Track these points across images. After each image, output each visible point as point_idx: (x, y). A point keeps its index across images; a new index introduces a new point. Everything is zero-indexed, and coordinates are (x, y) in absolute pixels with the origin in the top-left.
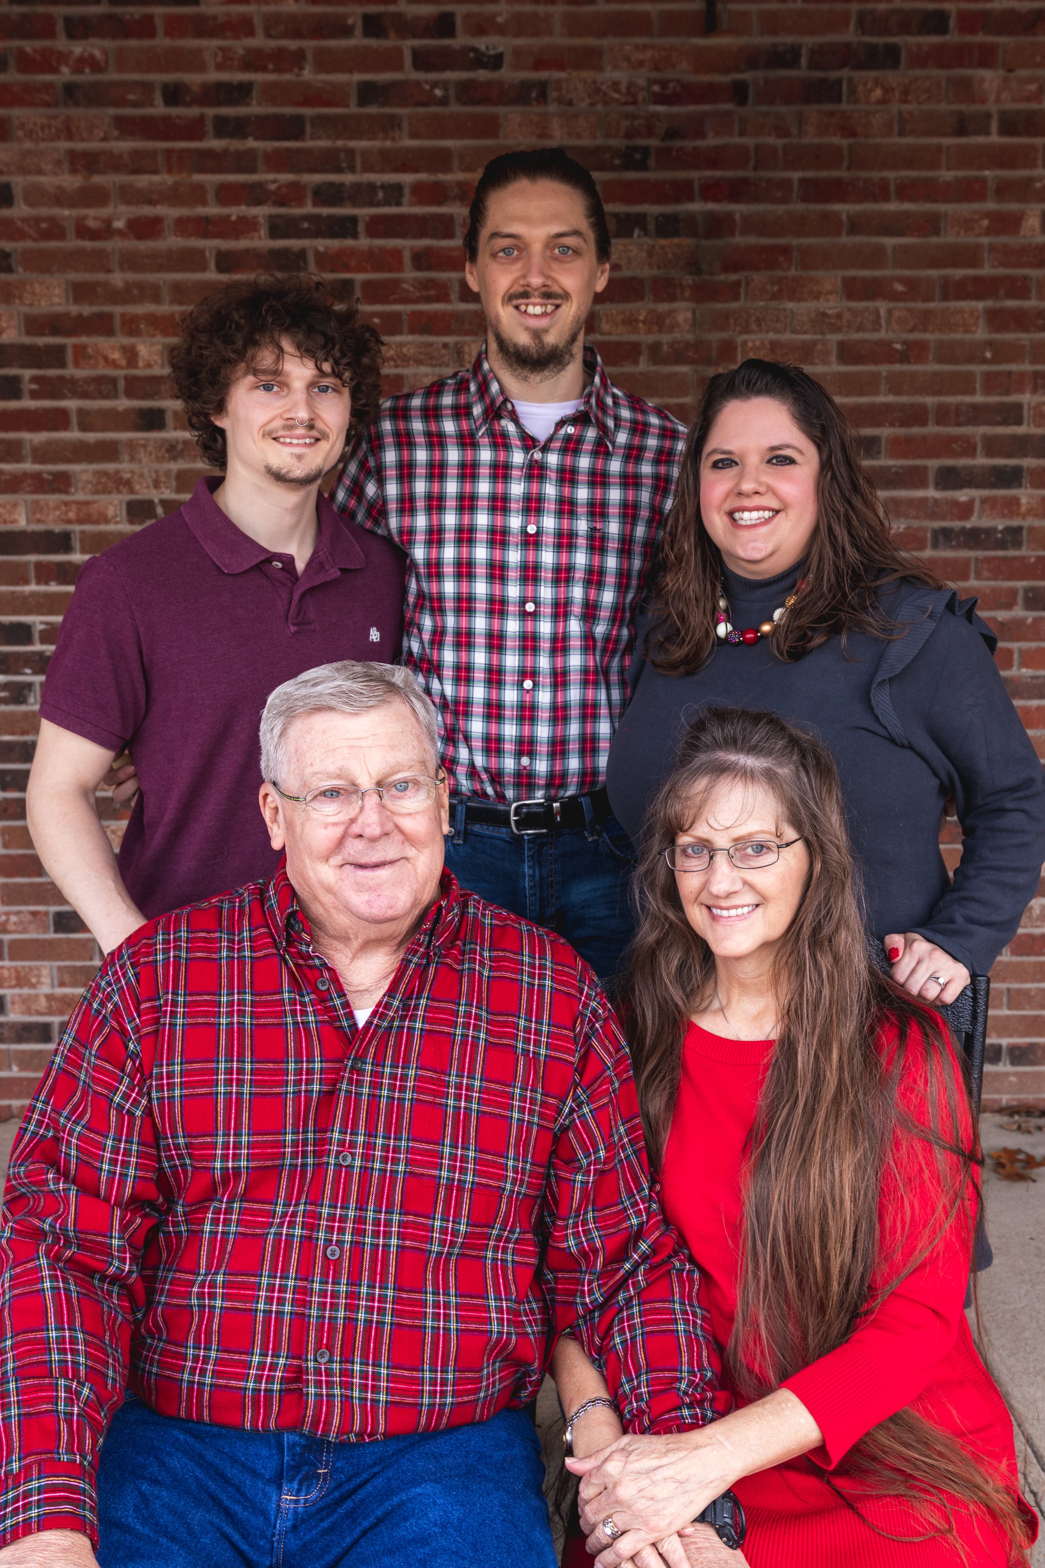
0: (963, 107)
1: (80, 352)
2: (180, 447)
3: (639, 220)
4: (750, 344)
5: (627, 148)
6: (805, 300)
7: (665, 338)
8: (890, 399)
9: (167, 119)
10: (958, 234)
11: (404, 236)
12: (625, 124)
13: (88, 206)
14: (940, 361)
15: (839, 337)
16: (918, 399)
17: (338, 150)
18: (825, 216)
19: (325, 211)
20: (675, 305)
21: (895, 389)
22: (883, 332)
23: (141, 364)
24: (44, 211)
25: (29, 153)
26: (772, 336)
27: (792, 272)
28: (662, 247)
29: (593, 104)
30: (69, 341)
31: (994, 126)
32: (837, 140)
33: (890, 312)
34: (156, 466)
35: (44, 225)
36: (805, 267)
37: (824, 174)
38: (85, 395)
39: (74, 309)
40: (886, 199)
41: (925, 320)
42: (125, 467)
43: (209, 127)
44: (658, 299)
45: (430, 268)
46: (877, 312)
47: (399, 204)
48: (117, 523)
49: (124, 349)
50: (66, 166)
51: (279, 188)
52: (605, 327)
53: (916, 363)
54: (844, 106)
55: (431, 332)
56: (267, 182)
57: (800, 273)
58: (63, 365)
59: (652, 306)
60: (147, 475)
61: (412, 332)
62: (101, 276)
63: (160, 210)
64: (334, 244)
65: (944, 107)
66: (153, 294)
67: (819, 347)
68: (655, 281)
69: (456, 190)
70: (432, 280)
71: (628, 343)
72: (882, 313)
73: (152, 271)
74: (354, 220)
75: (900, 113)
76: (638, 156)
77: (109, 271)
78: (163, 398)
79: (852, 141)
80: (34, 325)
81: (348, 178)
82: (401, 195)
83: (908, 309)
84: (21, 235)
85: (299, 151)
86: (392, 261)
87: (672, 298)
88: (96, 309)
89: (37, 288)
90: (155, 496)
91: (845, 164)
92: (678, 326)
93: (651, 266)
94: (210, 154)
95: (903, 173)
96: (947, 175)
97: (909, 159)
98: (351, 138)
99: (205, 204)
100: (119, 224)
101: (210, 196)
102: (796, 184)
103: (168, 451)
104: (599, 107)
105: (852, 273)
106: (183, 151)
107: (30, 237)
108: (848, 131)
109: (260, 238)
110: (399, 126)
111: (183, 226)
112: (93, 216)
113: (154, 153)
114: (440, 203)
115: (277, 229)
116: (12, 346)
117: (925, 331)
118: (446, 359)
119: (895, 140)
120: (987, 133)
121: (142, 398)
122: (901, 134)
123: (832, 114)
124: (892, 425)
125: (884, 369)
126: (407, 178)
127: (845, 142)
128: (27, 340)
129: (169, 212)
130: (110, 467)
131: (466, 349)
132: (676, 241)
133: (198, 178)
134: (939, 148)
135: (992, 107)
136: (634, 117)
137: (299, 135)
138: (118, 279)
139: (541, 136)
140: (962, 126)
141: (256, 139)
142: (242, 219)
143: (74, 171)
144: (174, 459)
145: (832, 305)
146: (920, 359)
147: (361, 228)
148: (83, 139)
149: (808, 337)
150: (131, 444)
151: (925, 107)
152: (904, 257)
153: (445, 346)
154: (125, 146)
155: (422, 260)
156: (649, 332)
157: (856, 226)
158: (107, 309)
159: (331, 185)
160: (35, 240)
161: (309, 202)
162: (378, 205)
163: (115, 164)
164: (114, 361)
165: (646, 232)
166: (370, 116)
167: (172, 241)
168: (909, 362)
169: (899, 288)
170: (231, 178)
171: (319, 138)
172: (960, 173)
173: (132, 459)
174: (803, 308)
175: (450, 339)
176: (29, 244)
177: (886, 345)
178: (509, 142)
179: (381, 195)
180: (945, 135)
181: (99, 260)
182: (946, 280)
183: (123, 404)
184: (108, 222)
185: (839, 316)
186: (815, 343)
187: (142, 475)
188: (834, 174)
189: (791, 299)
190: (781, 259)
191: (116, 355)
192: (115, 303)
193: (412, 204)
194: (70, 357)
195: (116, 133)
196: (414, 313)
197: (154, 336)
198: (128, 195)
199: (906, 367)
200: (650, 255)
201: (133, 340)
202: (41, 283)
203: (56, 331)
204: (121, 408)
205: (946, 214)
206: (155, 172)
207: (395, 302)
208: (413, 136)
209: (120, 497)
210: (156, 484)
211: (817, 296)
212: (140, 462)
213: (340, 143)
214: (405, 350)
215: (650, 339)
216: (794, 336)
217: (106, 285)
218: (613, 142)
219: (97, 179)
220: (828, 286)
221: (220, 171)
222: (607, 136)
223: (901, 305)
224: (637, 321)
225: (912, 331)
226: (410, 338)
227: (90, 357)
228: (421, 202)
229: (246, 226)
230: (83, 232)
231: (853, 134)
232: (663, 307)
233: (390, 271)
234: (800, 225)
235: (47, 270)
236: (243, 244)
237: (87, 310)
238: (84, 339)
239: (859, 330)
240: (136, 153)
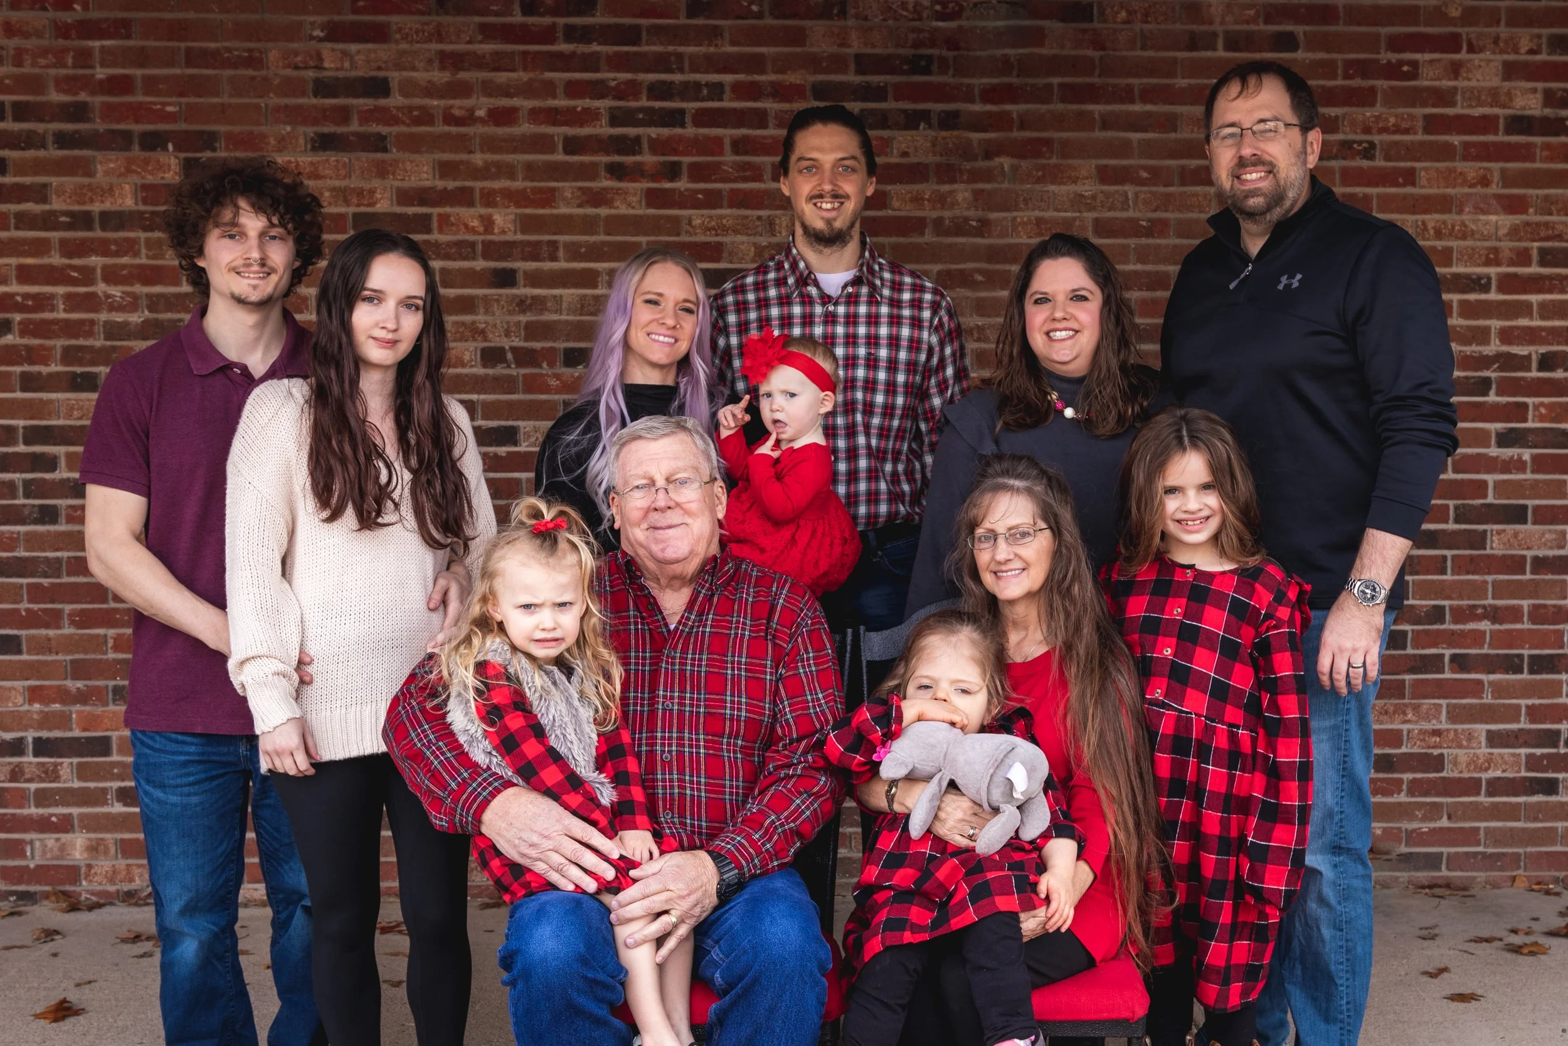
0: (1194, 27)
1: (444, 220)
2: (529, 301)
3: (925, 116)
4: (1019, 220)
5: (914, 56)
6: (1064, 184)
7: (947, 214)
8: (1139, 267)
9: (524, 26)
10: (1192, 131)
11: (724, 126)
12: (912, 36)
13: (455, 98)
14: (1180, 236)
15: (1095, 215)
16: (1162, 268)
17: (669, 54)
18: (1081, 114)
19: (658, 104)
20: (955, 186)
21: (1142, 260)
22: (1131, 210)
23: (496, 231)
24: (417, 101)
25: (405, 52)
26: (1037, 213)
27: (1054, 161)
28: (944, 138)
29: (884, 20)
30: (435, 211)
31: (1220, 43)
32: (1090, 52)
33: (1137, 195)
34: (508, 318)
35: (415, 113)
36: (1064, 156)
37: (1079, 80)
38: (448, 257)
39: (440, 184)
40: (1132, 102)
41: (1166, 202)
42: (480, 318)
43: (560, 34)
44: (941, 181)
45: (746, 153)
46: (1126, 194)
47: (721, 100)
48: (472, 366)
49: (481, 217)
50: (436, 64)
51: (619, 85)
52: (896, 204)
53: (1159, 237)
54: (1096, 25)
55: (747, 207)
56: (608, 80)
57: (1060, 161)
58: (429, 231)
59: (936, 187)
60: (499, 326)
61: (730, 206)
62: (464, 157)
63: (516, 102)
64: (665, 132)
65: (1178, 26)
66: (509, 172)
67: (1077, 223)
68: (938, 166)
69: (769, 89)
70: (748, 163)
71: (915, 218)
72: (1130, 195)
73: (508, 152)
74: (682, 112)
75: (1142, 30)
76: (923, 63)
77: (470, 152)
78: (515, 260)
79: (1102, 53)
80: (405, 197)
81: (677, 77)
82: (722, 92)
83: (1151, 193)
84: (396, 121)
85: (636, 54)
86: (713, 146)
87: (953, 181)
88: (458, 184)
89: (408, 166)
90: (506, 344)
91: (1097, 72)
92: (958, 204)
93: (935, 155)
94: (560, 55)
95: (1145, 80)
96: (1182, 82)
97: (1151, 69)
98: (681, 45)
99: (554, 97)
100: (481, 113)
101: (560, 90)
102: (1056, 87)
103: (518, 305)
104: (890, 22)
105: (1105, 162)
106: (536, 53)
107: (404, 123)
108: (1099, 45)
109: (601, 126)
110: (721, 35)
111: (535, 115)
112: (458, 106)
113: (513, 53)
114: (755, 100)
115: (616, 119)
116: (385, 214)
117: (1166, 211)
118: (760, 229)
119: (1139, 53)
120: (1215, 49)
121: (496, 260)
122: (1143, 48)
123: (1085, 31)
124: (1140, 289)
125: (1132, 242)
126: (728, 78)
127: (1097, 54)
128: (398, 210)
129: (525, 104)
130: (468, 318)
131: (777, 221)
132: (955, 133)
133: (549, 75)
134: (1175, 60)
135: (1218, 28)
136: (920, 31)
137: (636, 41)
138: (478, 159)
139: (842, 45)
140: (1193, 43)
141: (600, 44)
142: (586, 110)
143: (443, 68)
144: (523, 312)
145: (1088, 188)
146: (1162, 234)
147: (688, 119)
148: (451, 42)
149: (1069, 214)
150: (486, 299)
151: (1163, 27)
152: (1148, 150)
153: (759, 218)
154: (488, 47)
155: (739, 146)
156: (934, 208)
157: (1107, 123)
158: (468, 184)
159: (664, 82)
160: (408, 125)
161: (644, 98)
162: (703, 100)
163: (479, 62)
164: (473, 227)
165: (930, 126)
166: (697, 26)
167: (526, 128)
168: (1153, 237)
169: (1145, 175)
170: (578, 76)
171: (654, 44)
172: (1193, 81)
173: (487, 312)
174: (1062, 190)
175: (764, 213)
176: (403, 129)
177: (1134, 221)
178: (814, 50)
179: (705, 92)
180: (1179, 50)
181: (462, 143)
182: (1183, 168)
183: (480, 264)
184: (471, 111)
185: (1094, 197)
186: (1074, 219)
187: (495, 326)
188: (1088, 80)
189: (1052, 183)
190: (1045, 149)
191: (475, 223)
192: (475, 179)
193: (731, 100)
194: (435, 225)
195: (480, 37)
196: (732, 190)
197: (508, 207)
198: (490, 90)
199: (1151, 241)
200: (934, 145)
201: (490, 210)
202: (412, 162)
203: (423, 202)
204: (478, 268)
205: (1182, 114)
206: (513, 70)
207: (715, 181)
208: (733, 43)
209: (475, 344)
210: (507, 334)
211: (1075, 181)
212: (493, 314)
213: (670, 48)
214: (724, 221)
215: (935, 214)
216: (1056, 214)
217: (468, 163)
218: (902, 51)
219: (462, 75)
220: (1084, 173)
221: (568, 71)
222: (897, 46)
223: (1146, 188)
224: (923, 199)
225: (1155, 210)
226: (728, 211)
227: (453, 224)
228: (739, 98)
229: (589, 116)
230: (449, 119)
231: (1103, 48)
232: (946, 188)
233: (712, 155)
234: (1059, 122)
235: (418, 151)
236: (586, 131)
237: (451, 185)
238: (448, 210)
239: (1110, 210)
240: (496, 53)
